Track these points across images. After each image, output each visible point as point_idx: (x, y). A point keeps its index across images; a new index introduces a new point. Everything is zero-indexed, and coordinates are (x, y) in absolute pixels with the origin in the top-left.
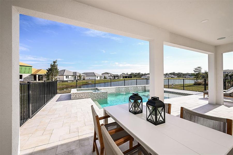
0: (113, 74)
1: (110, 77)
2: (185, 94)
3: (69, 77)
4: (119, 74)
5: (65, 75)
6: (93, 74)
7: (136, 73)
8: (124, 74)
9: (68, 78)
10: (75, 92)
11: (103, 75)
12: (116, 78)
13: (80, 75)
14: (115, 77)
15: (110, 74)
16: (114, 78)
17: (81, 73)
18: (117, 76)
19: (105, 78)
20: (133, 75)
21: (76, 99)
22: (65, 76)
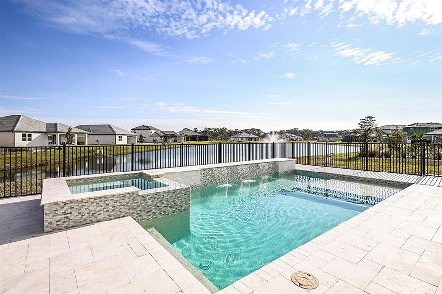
0: (162, 131)
1: (155, 138)
2: (386, 181)
3: (34, 136)
4: (177, 131)
5: (21, 132)
6: (109, 130)
7: (216, 130)
8: (188, 130)
9: (30, 139)
10: (61, 199)
11: (136, 131)
12: (170, 140)
13: (69, 131)
14: (166, 136)
15: (154, 129)
16: (166, 140)
17: (72, 126)
18: (173, 135)
19: (141, 139)
20: (210, 134)
21: (67, 228)
22: (21, 134)
